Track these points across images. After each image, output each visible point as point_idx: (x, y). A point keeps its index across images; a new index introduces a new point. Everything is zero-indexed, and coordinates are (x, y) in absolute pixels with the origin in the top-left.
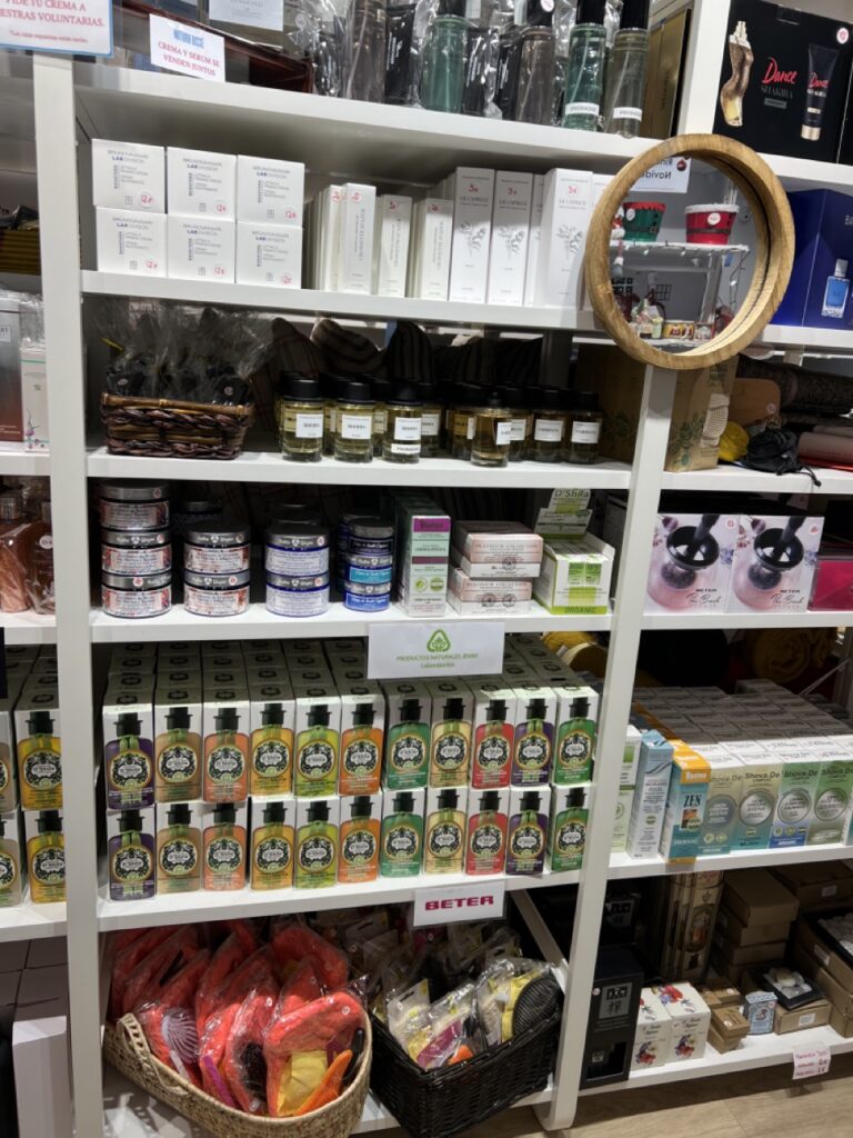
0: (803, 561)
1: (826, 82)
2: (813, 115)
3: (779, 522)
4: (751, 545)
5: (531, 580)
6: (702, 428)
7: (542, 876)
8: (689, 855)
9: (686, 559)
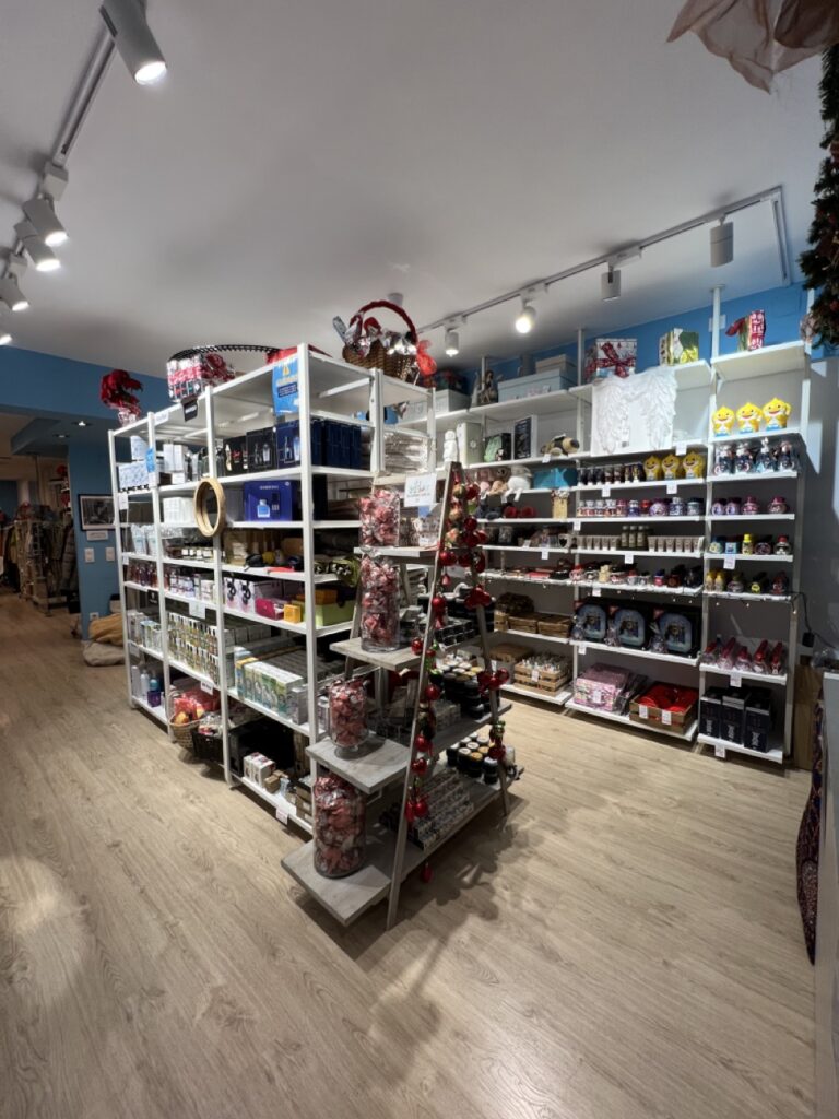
0: (251, 597)
1: (247, 452)
2: (246, 462)
4: (241, 590)
5: (210, 594)
6: (233, 553)
7: (218, 686)
8: (241, 696)
9: (231, 592)
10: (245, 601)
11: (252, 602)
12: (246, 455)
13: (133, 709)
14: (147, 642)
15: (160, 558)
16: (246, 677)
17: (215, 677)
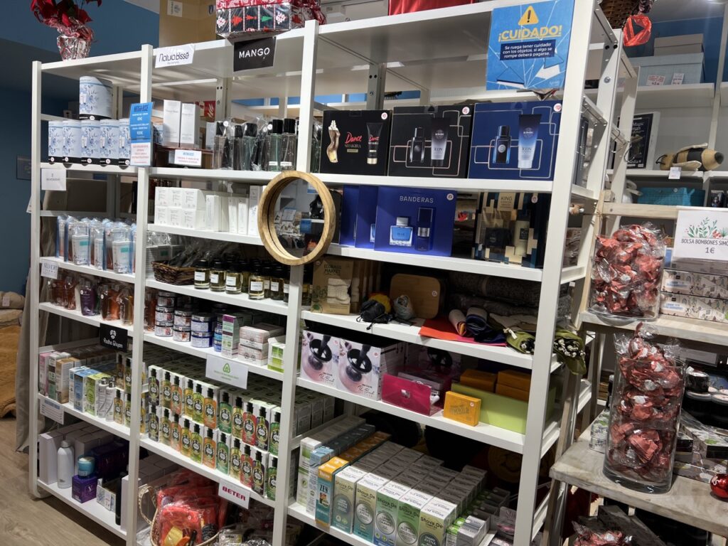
0: (372, 371)
1: (378, 138)
2: (372, 153)
3: (358, 346)
4: (346, 356)
5: (260, 350)
6: (327, 294)
7: (263, 497)
8: (324, 521)
9: (318, 355)
10: (355, 375)
11: (371, 380)
12: (376, 143)
13: (36, 499)
14: (85, 403)
15: (141, 279)
16: (336, 492)
17: (257, 482)
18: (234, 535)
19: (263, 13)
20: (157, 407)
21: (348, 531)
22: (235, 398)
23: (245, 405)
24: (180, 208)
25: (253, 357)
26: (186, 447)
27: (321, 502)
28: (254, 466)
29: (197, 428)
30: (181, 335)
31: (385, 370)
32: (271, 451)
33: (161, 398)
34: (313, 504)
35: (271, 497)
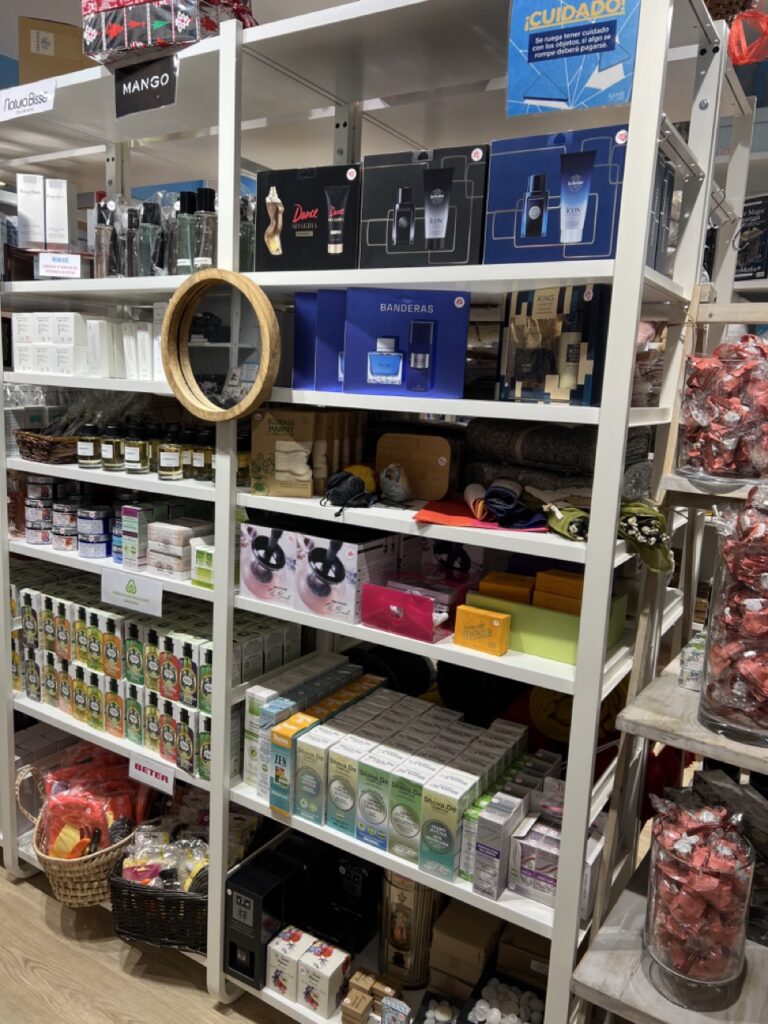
0: (346, 580)
1: (343, 210)
2: (336, 236)
3: (324, 543)
4: (306, 558)
5: (179, 557)
6: (274, 465)
7: (194, 777)
8: (283, 808)
9: (265, 561)
10: (320, 587)
11: (346, 593)
12: (340, 219)
16: (300, 765)
17: (184, 755)
18: (156, 834)
19: (156, 16)
20: (36, 651)
21: (318, 821)
22: (147, 631)
23: (162, 641)
24: (51, 344)
25: (170, 568)
26: (80, 707)
27: (277, 780)
28: (178, 731)
29: (94, 679)
30: (64, 540)
31: (366, 579)
32: (202, 708)
33: (41, 637)
34: (266, 783)
35: (205, 776)
